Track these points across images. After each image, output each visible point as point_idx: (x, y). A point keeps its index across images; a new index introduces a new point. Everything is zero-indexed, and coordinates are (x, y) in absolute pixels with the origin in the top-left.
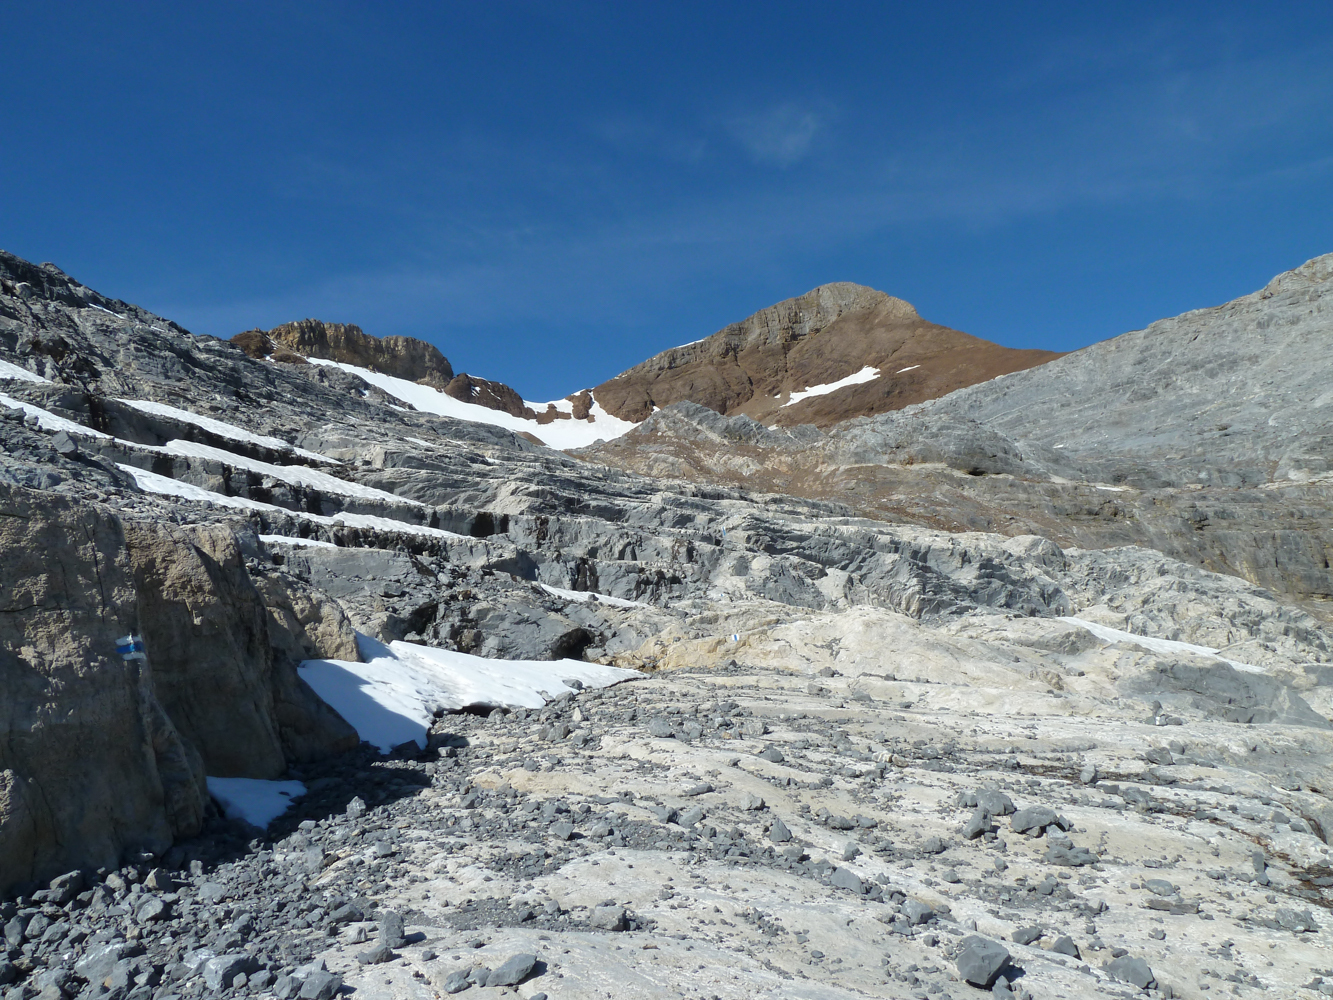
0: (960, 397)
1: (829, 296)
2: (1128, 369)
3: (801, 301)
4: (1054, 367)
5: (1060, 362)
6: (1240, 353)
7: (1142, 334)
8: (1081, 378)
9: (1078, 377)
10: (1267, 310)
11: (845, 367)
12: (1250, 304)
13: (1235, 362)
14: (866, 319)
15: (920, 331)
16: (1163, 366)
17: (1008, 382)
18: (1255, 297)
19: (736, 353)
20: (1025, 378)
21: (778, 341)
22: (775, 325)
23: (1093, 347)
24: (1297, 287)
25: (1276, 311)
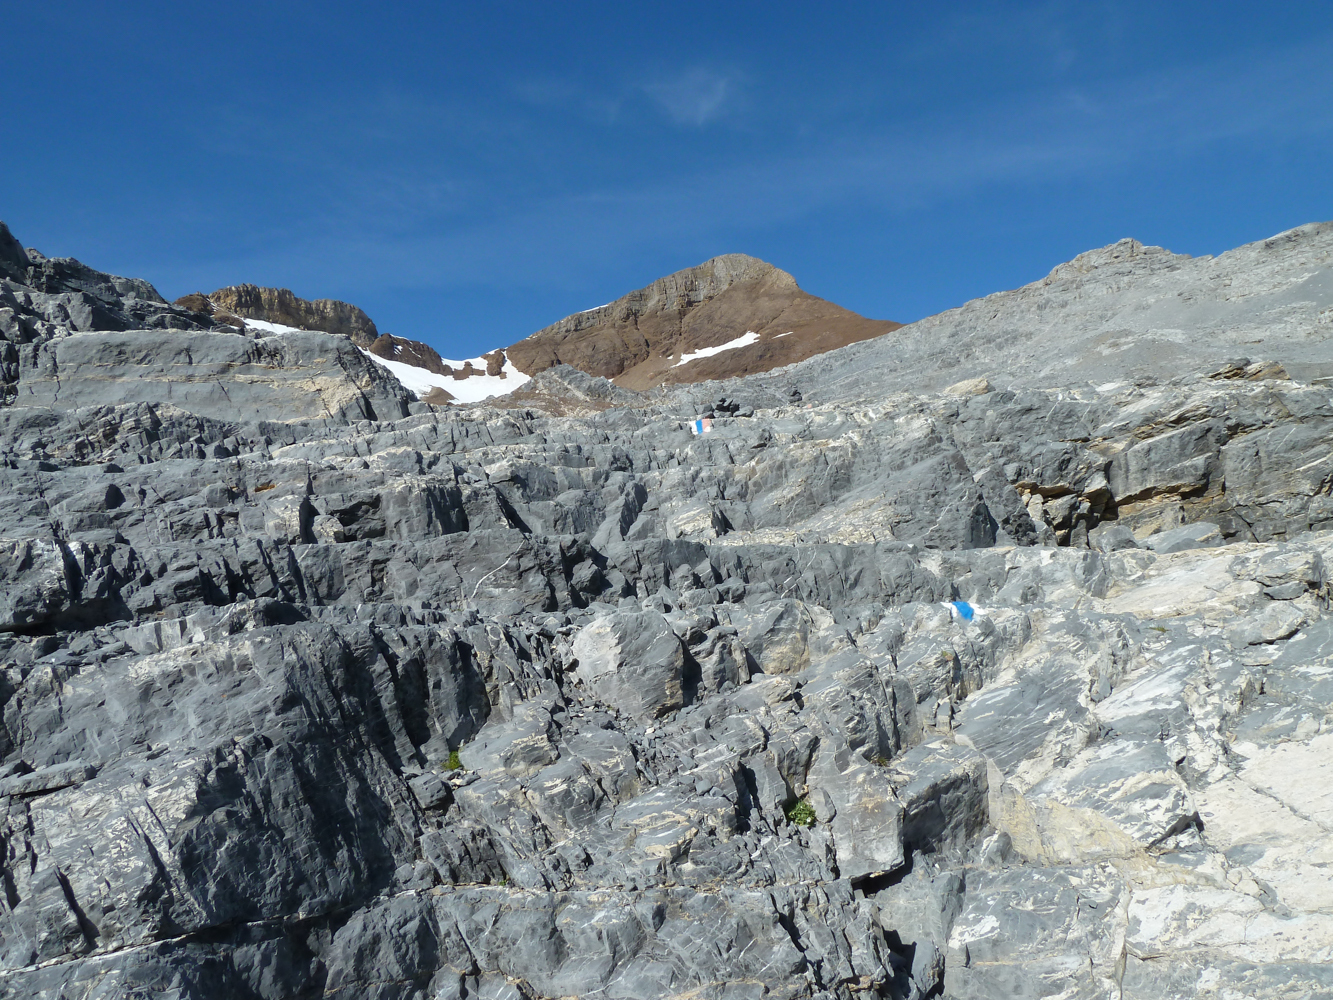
0: (816, 362)
1: (721, 267)
2: (944, 341)
3: (698, 271)
4: (892, 337)
5: (897, 333)
6: (1021, 330)
7: (960, 310)
8: (910, 347)
9: (908, 346)
10: (1046, 295)
11: (730, 332)
12: (1037, 289)
13: (1015, 338)
14: (754, 289)
15: (798, 301)
16: (967, 339)
17: (854, 350)
18: (1040, 283)
19: (636, 317)
20: (868, 347)
21: (674, 307)
22: (672, 292)
23: (923, 321)
24: (1069, 277)
25: (1052, 296)
